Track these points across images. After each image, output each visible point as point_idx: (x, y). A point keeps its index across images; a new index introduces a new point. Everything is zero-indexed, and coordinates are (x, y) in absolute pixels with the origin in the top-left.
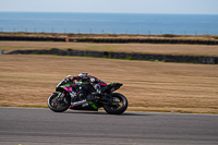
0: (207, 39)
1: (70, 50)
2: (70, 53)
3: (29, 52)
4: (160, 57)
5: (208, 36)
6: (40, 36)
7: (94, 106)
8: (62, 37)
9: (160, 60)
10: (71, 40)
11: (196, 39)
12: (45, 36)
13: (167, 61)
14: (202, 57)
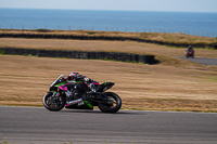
0: (80, 34)
4: (33, 52)
5: (81, 31)
7: (89, 105)
9: (34, 55)
11: (70, 34)
13: (40, 56)
14: (75, 52)
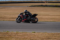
1: (46, 5)
2: (46, 6)
3: (35, 6)
6: (38, 1)
8: (44, 2)
10: (46, 3)
12: (39, 2)
